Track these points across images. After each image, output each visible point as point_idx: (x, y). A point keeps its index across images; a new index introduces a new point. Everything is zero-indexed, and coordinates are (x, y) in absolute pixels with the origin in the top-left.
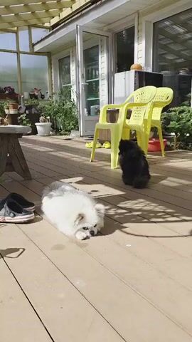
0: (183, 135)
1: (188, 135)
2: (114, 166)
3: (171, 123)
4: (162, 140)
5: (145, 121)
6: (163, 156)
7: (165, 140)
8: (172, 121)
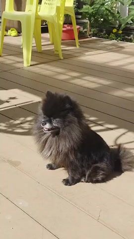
0: (96, 21)
1: (102, 20)
2: (28, 63)
3: (84, 6)
4: (75, 27)
5: (58, 9)
6: (78, 47)
7: (78, 27)
8: (85, 4)
